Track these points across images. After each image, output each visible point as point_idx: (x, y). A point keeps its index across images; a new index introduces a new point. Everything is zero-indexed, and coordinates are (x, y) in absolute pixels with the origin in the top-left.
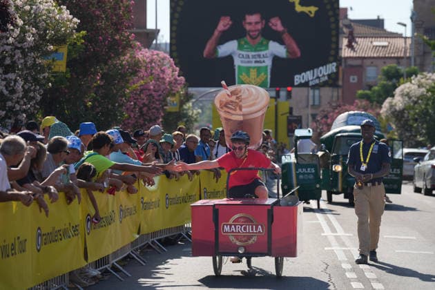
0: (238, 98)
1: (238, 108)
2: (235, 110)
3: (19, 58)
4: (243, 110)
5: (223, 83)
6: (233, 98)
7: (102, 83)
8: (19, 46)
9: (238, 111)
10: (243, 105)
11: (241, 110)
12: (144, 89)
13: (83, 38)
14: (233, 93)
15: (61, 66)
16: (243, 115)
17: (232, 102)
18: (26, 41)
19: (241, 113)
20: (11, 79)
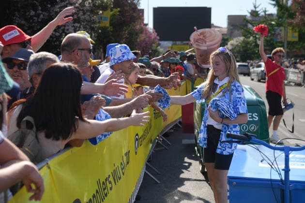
0: (204, 37)
1: (204, 42)
2: (202, 43)
3: (82, 15)
4: (207, 43)
5: (195, 28)
6: (201, 37)
7: (128, 36)
8: (82, 9)
9: (204, 44)
10: (207, 41)
11: (205, 43)
12: (144, 41)
13: (119, 12)
14: (201, 34)
15: (107, 23)
16: (207, 46)
17: (200, 39)
18: (85, 6)
19: (206, 45)
20: (77, 27)
